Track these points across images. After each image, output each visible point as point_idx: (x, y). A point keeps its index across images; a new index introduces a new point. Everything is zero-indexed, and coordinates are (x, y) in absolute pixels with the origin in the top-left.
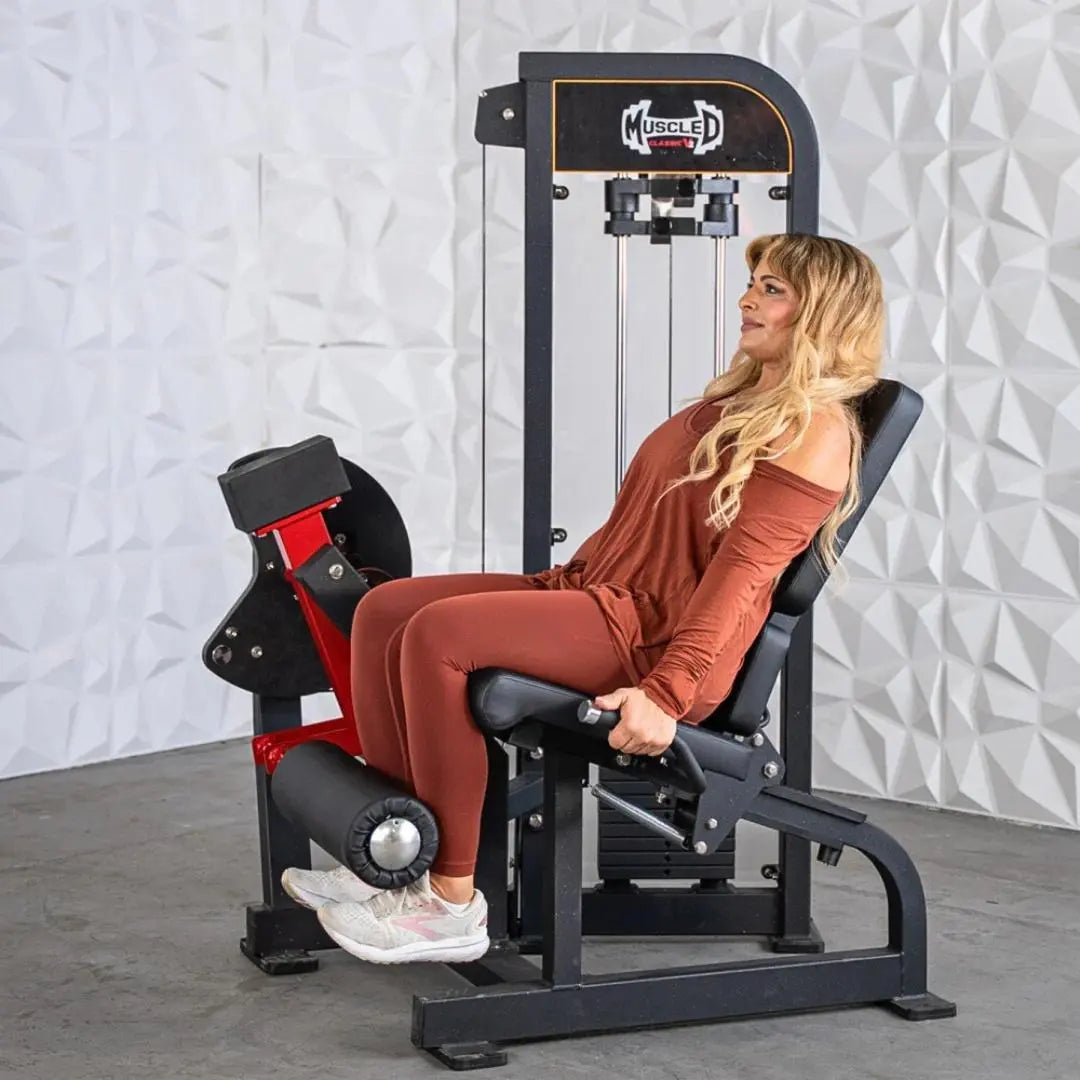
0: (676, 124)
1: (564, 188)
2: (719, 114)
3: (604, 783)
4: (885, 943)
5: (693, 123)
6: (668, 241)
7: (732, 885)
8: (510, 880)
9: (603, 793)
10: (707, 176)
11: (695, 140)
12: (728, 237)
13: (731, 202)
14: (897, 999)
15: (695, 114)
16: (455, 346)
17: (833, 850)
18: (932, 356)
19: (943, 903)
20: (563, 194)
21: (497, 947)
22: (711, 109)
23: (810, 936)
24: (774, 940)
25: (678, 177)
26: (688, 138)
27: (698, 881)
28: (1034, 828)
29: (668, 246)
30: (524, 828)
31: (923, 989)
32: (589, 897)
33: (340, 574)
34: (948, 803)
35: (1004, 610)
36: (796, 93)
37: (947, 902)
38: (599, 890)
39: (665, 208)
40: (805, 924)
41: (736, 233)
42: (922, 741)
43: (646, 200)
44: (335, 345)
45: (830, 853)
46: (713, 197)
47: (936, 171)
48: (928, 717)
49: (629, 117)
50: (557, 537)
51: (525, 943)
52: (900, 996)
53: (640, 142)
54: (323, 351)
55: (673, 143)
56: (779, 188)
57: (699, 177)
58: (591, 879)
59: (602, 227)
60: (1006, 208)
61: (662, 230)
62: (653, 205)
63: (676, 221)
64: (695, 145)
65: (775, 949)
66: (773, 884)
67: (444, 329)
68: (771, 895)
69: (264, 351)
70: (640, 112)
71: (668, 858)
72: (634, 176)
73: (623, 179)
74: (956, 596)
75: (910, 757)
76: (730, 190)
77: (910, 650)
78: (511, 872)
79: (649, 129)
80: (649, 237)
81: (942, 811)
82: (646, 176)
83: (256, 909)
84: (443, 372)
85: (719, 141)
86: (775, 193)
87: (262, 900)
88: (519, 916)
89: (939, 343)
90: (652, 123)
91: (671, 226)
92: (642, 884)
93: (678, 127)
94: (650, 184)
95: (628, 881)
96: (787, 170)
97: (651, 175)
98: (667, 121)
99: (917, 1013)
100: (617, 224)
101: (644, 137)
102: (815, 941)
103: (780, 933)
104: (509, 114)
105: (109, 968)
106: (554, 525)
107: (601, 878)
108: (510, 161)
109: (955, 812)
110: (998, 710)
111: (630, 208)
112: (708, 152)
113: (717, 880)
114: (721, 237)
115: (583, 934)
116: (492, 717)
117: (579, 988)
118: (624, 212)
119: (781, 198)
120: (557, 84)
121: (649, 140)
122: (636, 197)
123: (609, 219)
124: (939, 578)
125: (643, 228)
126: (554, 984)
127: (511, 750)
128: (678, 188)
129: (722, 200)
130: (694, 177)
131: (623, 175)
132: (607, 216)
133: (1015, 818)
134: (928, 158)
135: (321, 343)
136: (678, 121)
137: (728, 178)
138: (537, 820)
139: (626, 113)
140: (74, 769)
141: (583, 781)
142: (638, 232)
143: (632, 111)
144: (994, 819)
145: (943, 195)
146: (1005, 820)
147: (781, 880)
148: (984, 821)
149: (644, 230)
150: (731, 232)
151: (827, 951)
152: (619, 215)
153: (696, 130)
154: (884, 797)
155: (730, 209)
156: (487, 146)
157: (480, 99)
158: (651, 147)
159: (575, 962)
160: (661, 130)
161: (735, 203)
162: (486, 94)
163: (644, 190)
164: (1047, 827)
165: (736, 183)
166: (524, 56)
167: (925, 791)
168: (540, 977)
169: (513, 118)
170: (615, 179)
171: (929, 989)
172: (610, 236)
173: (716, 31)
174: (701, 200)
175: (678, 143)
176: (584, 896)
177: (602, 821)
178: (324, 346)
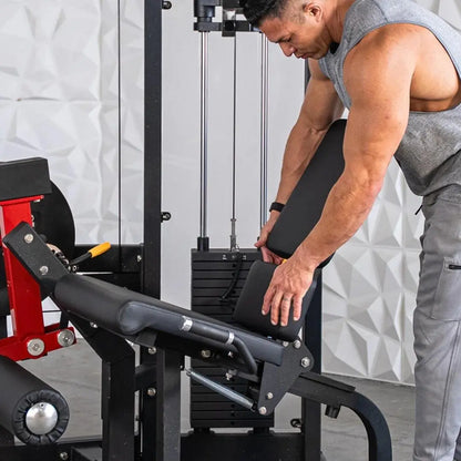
1: (169, 2)
3: (194, 367)
6: (234, 35)
7: (272, 431)
8: (136, 429)
9: (194, 374)
16: (101, 99)
17: (335, 408)
20: (168, 6)
27: (252, 429)
29: (233, 38)
30: (144, 396)
32: (185, 440)
33: (32, 240)
37: (404, 441)
38: (191, 435)
39: (231, 15)
40: (317, 455)
42: (389, 343)
43: (219, 10)
44: (26, 99)
45: (333, 411)
48: (393, 328)
50: (164, 217)
54: (19, 103)
58: (186, 428)
59: (192, 26)
61: (229, 28)
62: (224, 13)
63: (237, 23)
66: (298, 430)
67: (94, 90)
68: (297, 437)
71: (233, 415)
74: (410, 254)
75: (383, 355)
77: (382, 286)
78: (136, 423)
80: (221, 33)
81: (402, 386)
84: (94, 115)
88: (141, 451)
91: (235, 25)
92: (217, 431)
94: (221, 1)
95: (209, 429)
100: (202, 24)
106: (163, 210)
107: (192, 427)
111: (210, 15)
113: (263, 428)
116: (125, 327)
118: (206, 17)
122: (213, 8)
124: (400, 243)
125: (218, 27)
127: (137, 348)
132: (195, 20)
135: (17, 98)
138: (151, 392)
141: (181, 367)
142: (214, 30)
147: (303, 428)
152: (202, 19)
154: (366, 377)
163: (218, 4)
167: (391, 374)
172: (197, 32)
176: (182, 438)
177: (192, 392)
178: (19, 100)
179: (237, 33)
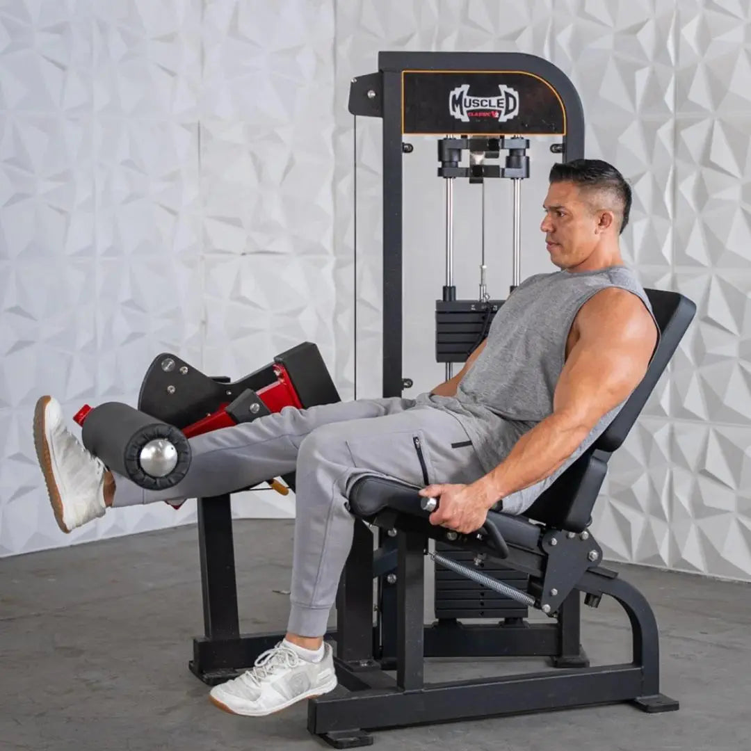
0: (486, 101)
1: (410, 145)
2: (516, 94)
3: (439, 550)
4: (631, 661)
5: (498, 100)
6: (481, 182)
7: (526, 622)
8: (375, 620)
9: (439, 558)
10: (508, 137)
11: (500, 112)
12: (522, 178)
13: (524, 155)
14: (638, 698)
15: (500, 94)
16: (335, 253)
17: (595, 597)
18: (662, 260)
19: (670, 634)
20: (409, 149)
21: (366, 665)
22: (511, 91)
23: (580, 656)
24: (555, 659)
25: (488, 138)
26: (495, 111)
27: (503, 619)
28: (732, 583)
29: (481, 185)
30: (384, 584)
31: (657, 692)
32: (429, 632)
33: (258, 410)
34: (674, 566)
35: (712, 434)
36: (569, 80)
37: (673, 633)
38: (435, 626)
39: (479, 159)
40: (576, 648)
41: (528, 176)
42: (656, 523)
43: (466, 153)
44: (252, 253)
45: (592, 599)
46: (512, 151)
47: (664, 133)
48: (661, 507)
49: (454, 96)
50: (406, 384)
51: (385, 662)
52: (641, 696)
53: (462, 113)
54: (244, 257)
55: (485, 114)
56: (557, 145)
57: (502, 137)
58: (430, 618)
59: (436, 172)
60: (713, 158)
61: (477, 174)
62: (471, 157)
63: (487, 167)
64: (500, 115)
65: (556, 665)
66: (554, 621)
67: (327, 244)
68: (553, 628)
69: (203, 258)
70: (462, 93)
71: (482, 604)
72: (458, 136)
73: (450, 139)
74: (679, 424)
75: (648, 534)
76: (523, 146)
77: (648, 462)
78: (375, 614)
79: (468, 104)
80: (468, 179)
81: (670, 571)
82: (466, 137)
83: (199, 641)
84: (328, 270)
85: (516, 113)
86: (555, 149)
87: (203, 634)
88: (381, 645)
89: (667, 251)
90: (470, 100)
91: (483, 171)
92: (465, 621)
93: (488, 103)
94: (469, 143)
95: (455, 619)
96: (563, 133)
97: (470, 136)
98: (480, 99)
99: (652, 708)
100: (447, 169)
101: (465, 110)
102: (583, 660)
103: (559, 655)
104: (371, 94)
105: (98, 681)
106: (404, 376)
107: (437, 617)
108: (373, 126)
109: (678, 572)
110: (708, 502)
111: (456, 159)
112: (508, 120)
113: (516, 619)
114: (518, 179)
115: (425, 656)
116: (362, 507)
117: (421, 693)
118: (451, 161)
119: (558, 151)
120: (404, 73)
121: (468, 112)
122: (459, 151)
123: (440, 166)
124: (668, 413)
125: (465, 173)
126: (404, 690)
127: (375, 530)
128: (488, 145)
129: (518, 153)
130: (499, 137)
131: (450, 136)
132: (440, 165)
133: (720, 576)
134: (659, 125)
135: (243, 251)
136: (488, 99)
137: (522, 138)
138: (392, 578)
139: (452, 93)
140: (72, 546)
141: (425, 551)
142: (461, 175)
143: (456, 92)
144: (705, 576)
145: (670, 149)
146: (714, 577)
147: (559, 619)
148: (698, 578)
149: (465, 174)
150: (524, 175)
151: (591, 665)
152: (447, 164)
153: (500, 105)
154: (630, 561)
155: (523, 160)
156: (357, 117)
157: (352, 83)
158: (470, 117)
159: (419, 674)
160: (476, 105)
161: (527, 154)
162: (356, 80)
163: (465, 146)
164: (742, 582)
165: (528, 141)
166: (382, 54)
167: (658, 558)
168: (395, 685)
169: (375, 97)
170: (445, 139)
171: (660, 691)
172: (442, 178)
173: (514, 36)
174: (504, 153)
175: (488, 114)
176: (425, 629)
177: (437, 579)
178: (244, 254)
179: (485, 179)
